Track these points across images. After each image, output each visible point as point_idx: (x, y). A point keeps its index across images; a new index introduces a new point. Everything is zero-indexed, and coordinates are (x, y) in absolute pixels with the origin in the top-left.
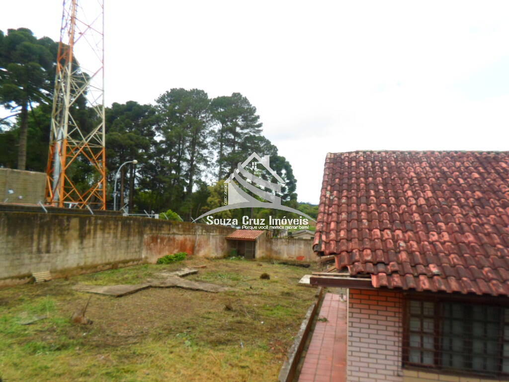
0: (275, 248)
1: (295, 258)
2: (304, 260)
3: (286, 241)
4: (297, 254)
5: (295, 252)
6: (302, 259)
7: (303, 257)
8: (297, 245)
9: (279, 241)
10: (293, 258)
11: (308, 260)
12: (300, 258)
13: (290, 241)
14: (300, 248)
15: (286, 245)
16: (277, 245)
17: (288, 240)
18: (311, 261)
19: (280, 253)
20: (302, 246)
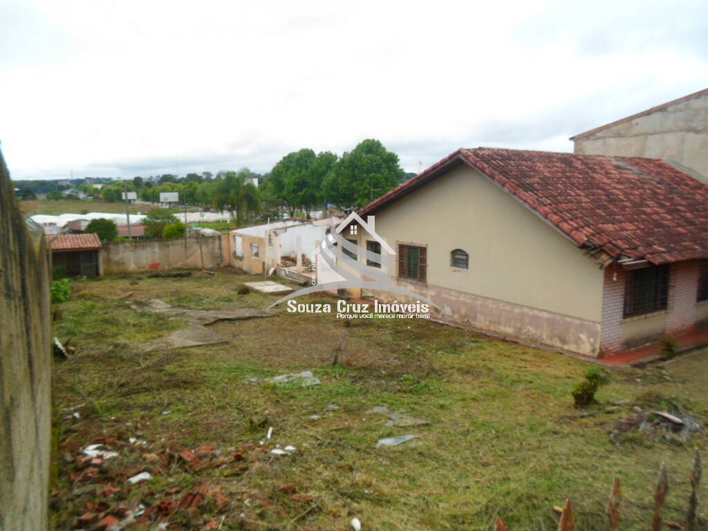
0: (115, 257)
1: (147, 268)
2: (160, 268)
3: (132, 245)
4: (150, 262)
5: (147, 258)
6: (157, 268)
7: (160, 264)
8: (149, 249)
9: (121, 246)
10: (144, 268)
11: (166, 267)
12: (155, 266)
13: (137, 244)
14: (154, 252)
15: (132, 251)
16: (117, 252)
17: (134, 244)
18: (171, 268)
19: (123, 263)
20: (157, 250)
